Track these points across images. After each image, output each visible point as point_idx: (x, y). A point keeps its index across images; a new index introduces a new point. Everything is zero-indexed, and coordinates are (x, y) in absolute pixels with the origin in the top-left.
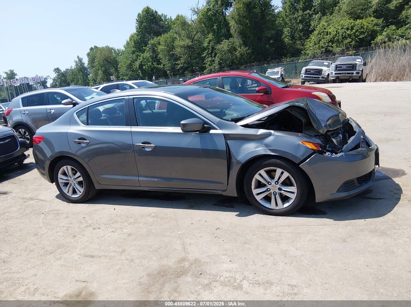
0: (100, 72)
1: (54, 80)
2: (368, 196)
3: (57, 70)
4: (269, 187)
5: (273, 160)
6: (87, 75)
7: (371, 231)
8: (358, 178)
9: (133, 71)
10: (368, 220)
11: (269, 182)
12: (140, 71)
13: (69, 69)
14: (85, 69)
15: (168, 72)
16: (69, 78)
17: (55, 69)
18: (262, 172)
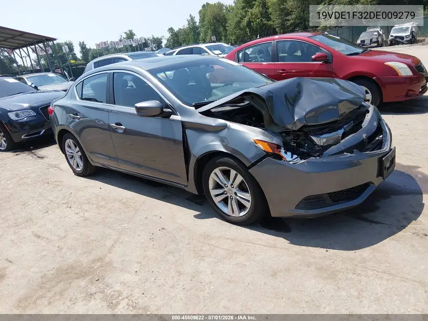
0: (210, 32)
1: (168, 40)
2: (365, 216)
3: (171, 30)
4: (226, 189)
5: (226, 159)
6: (199, 34)
7: (320, 269)
8: (330, 193)
9: (241, 30)
10: (332, 251)
11: (225, 184)
12: (247, 30)
13: (182, 28)
14: (197, 28)
15: (277, 29)
16: (181, 38)
17: (169, 29)
18: (217, 171)
